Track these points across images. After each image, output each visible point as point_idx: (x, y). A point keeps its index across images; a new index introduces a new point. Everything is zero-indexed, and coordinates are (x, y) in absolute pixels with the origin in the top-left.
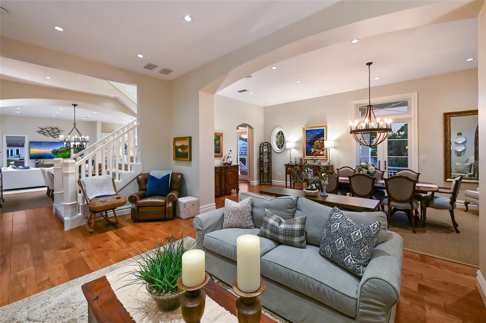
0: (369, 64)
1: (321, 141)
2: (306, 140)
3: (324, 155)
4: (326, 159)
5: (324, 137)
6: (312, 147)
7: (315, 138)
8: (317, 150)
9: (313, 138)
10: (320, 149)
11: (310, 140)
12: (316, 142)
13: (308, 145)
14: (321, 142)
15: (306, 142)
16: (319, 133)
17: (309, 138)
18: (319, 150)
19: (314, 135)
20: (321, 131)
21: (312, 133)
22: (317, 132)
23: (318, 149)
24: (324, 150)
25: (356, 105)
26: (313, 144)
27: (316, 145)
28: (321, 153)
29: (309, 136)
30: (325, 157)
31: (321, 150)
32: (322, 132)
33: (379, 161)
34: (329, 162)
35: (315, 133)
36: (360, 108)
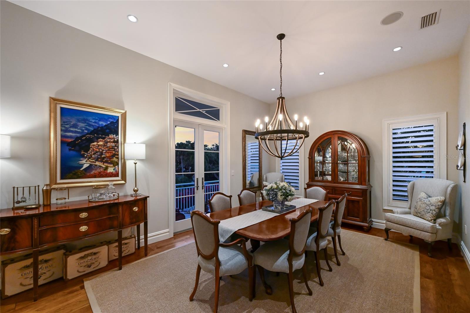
0: (281, 37)
1: (110, 142)
2: (62, 136)
3: (117, 175)
4: (123, 182)
5: (117, 134)
6: (83, 156)
7: (92, 133)
8: (97, 163)
9: (87, 134)
10: (106, 162)
11: (77, 138)
12: (95, 143)
13: (70, 150)
14: (109, 144)
15: (62, 142)
16: (104, 124)
17: (72, 132)
18: (104, 162)
19: (90, 125)
20: (111, 120)
21: (85, 121)
22: (100, 121)
23: (101, 161)
24: (118, 164)
25: (175, 92)
26: (87, 149)
27: (97, 152)
28: (111, 170)
29: (75, 126)
30: (119, 178)
31: (110, 163)
32: (112, 122)
33: (197, 179)
34: (136, 189)
35: (93, 121)
36: (176, 98)
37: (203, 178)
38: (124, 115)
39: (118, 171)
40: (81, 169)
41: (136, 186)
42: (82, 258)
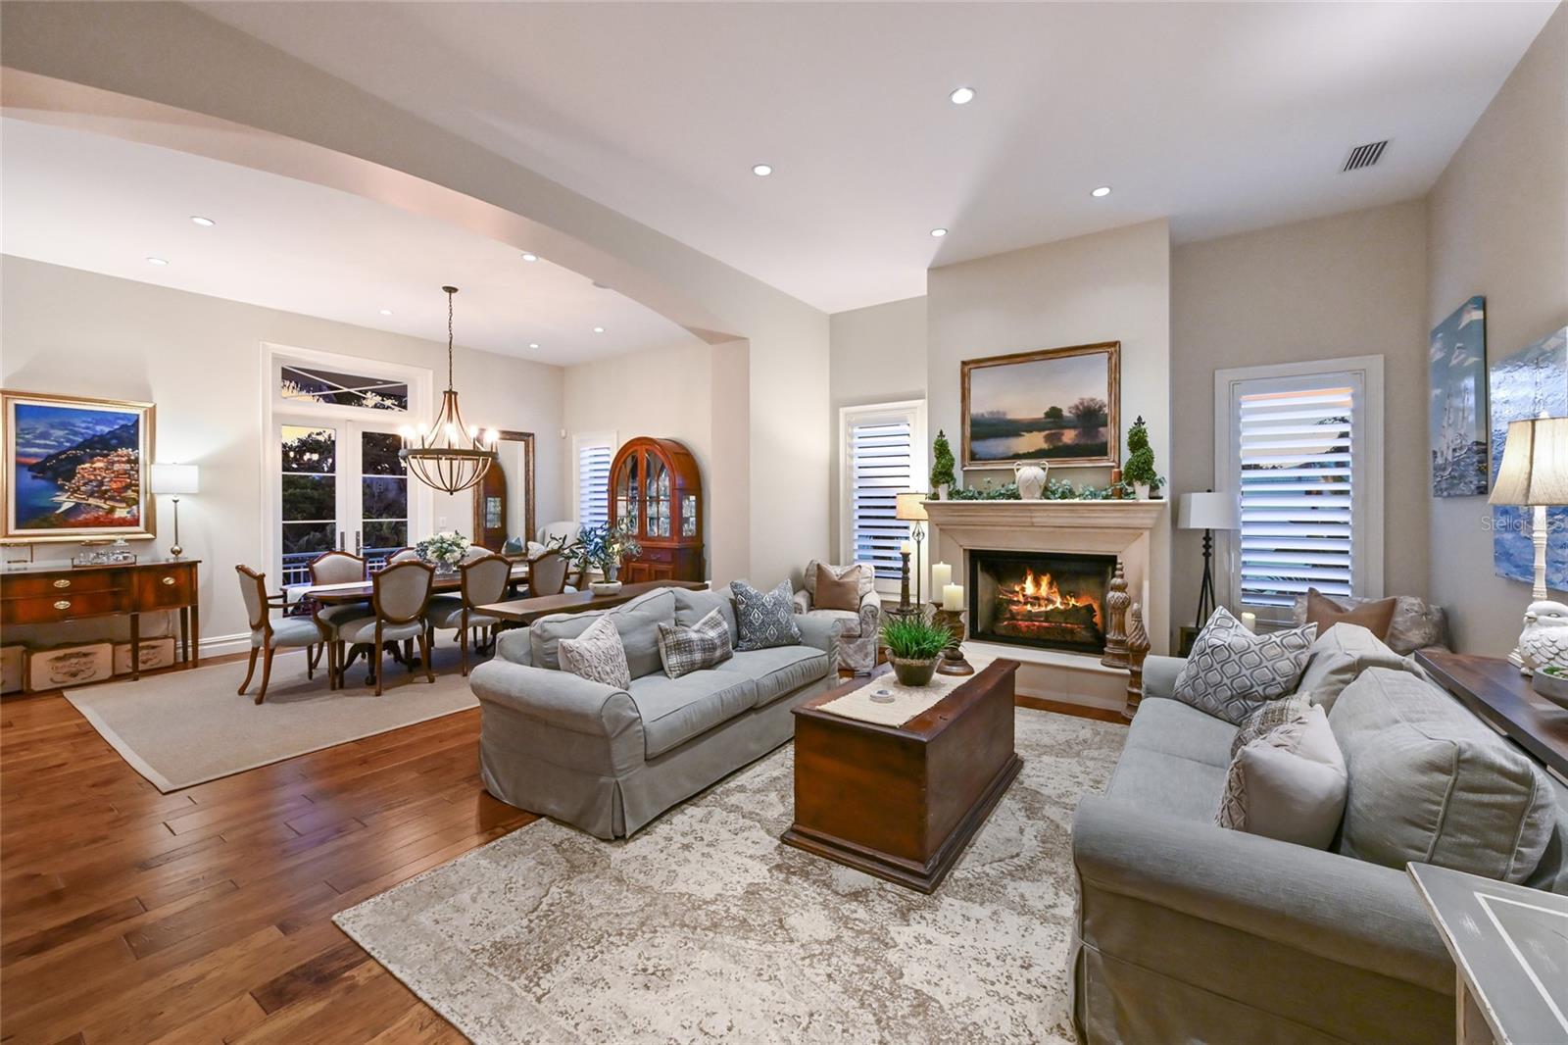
0: (451, 290)
1: (119, 462)
2: (18, 454)
3: (135, 522)
4: (149, 536)
5: (135, 445)
6: (61, 488)
7: (79, 447)
8: (92, 501)
9: (70, 449)
10: (112, 498)
11: (49, 457)
12: (87, 465)
13: (34, 477)
14: (116, 467)
15: (19, 465)
16: (107, 430)
17: (39, 446)
18: (106, 499)
19: (76, 434)
20: (122, 422)
21: (63, 426)
22: (97, 424)
23: (100, 498)
24: (137, 502)
25: (276, 358)
26: (70, 475)
27: (91, 481)
28: (121, 513)
29: (45, 435)
30: (141, 528)
31: (121, 501)
32: (123, 426)
33: (342, 534)
34: (177, 548)
35: (83, 425)
36: (283, 369)
37: (358, 533)
38: (152, 413)
39: (139, 516)
40: (58, 512)
41: (177, 544)
42: (58, 659)
